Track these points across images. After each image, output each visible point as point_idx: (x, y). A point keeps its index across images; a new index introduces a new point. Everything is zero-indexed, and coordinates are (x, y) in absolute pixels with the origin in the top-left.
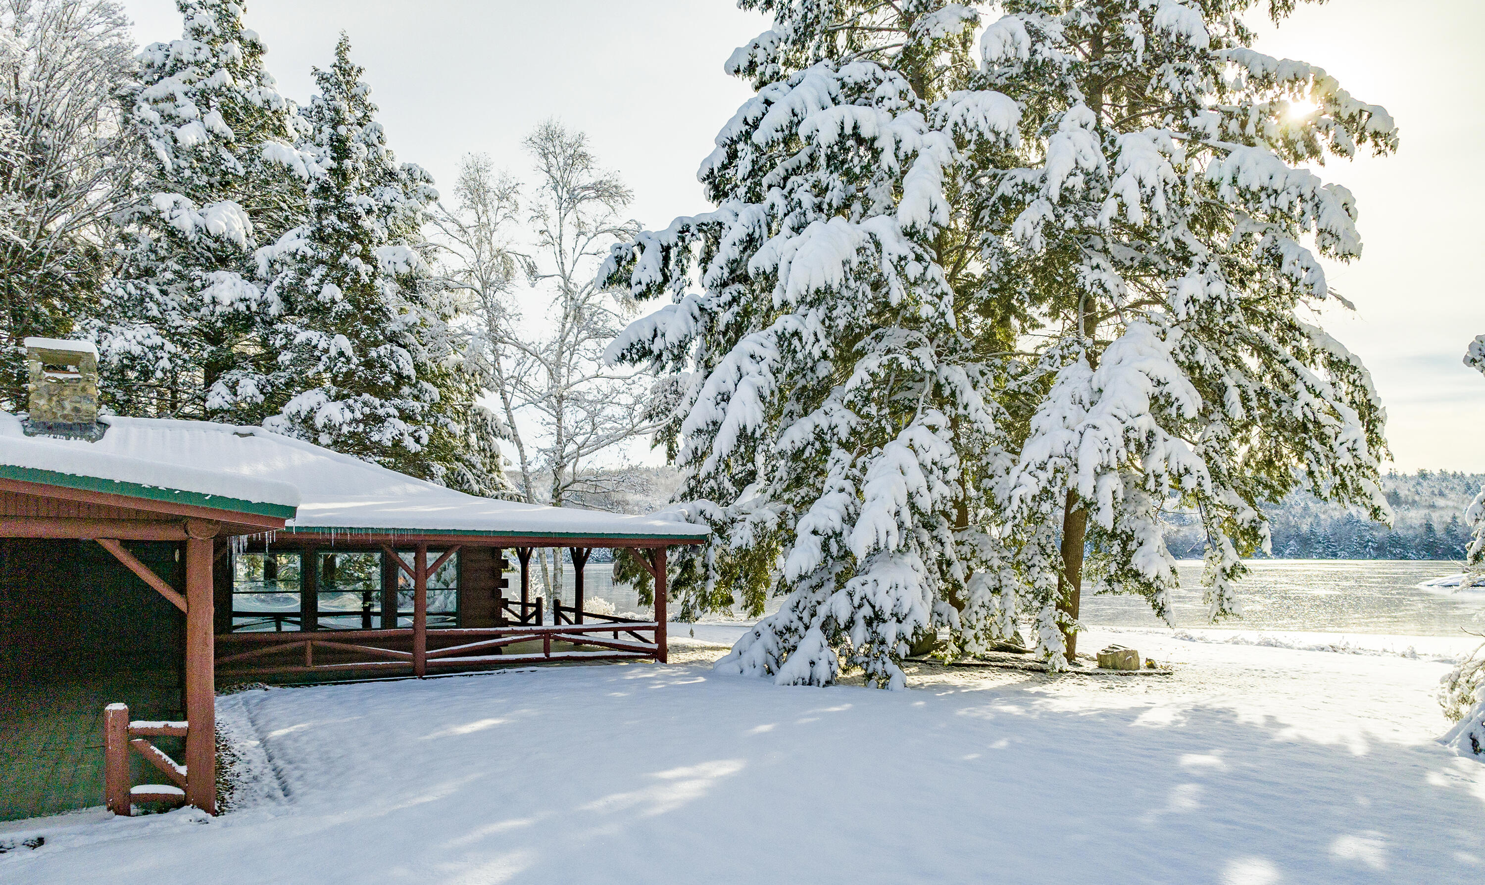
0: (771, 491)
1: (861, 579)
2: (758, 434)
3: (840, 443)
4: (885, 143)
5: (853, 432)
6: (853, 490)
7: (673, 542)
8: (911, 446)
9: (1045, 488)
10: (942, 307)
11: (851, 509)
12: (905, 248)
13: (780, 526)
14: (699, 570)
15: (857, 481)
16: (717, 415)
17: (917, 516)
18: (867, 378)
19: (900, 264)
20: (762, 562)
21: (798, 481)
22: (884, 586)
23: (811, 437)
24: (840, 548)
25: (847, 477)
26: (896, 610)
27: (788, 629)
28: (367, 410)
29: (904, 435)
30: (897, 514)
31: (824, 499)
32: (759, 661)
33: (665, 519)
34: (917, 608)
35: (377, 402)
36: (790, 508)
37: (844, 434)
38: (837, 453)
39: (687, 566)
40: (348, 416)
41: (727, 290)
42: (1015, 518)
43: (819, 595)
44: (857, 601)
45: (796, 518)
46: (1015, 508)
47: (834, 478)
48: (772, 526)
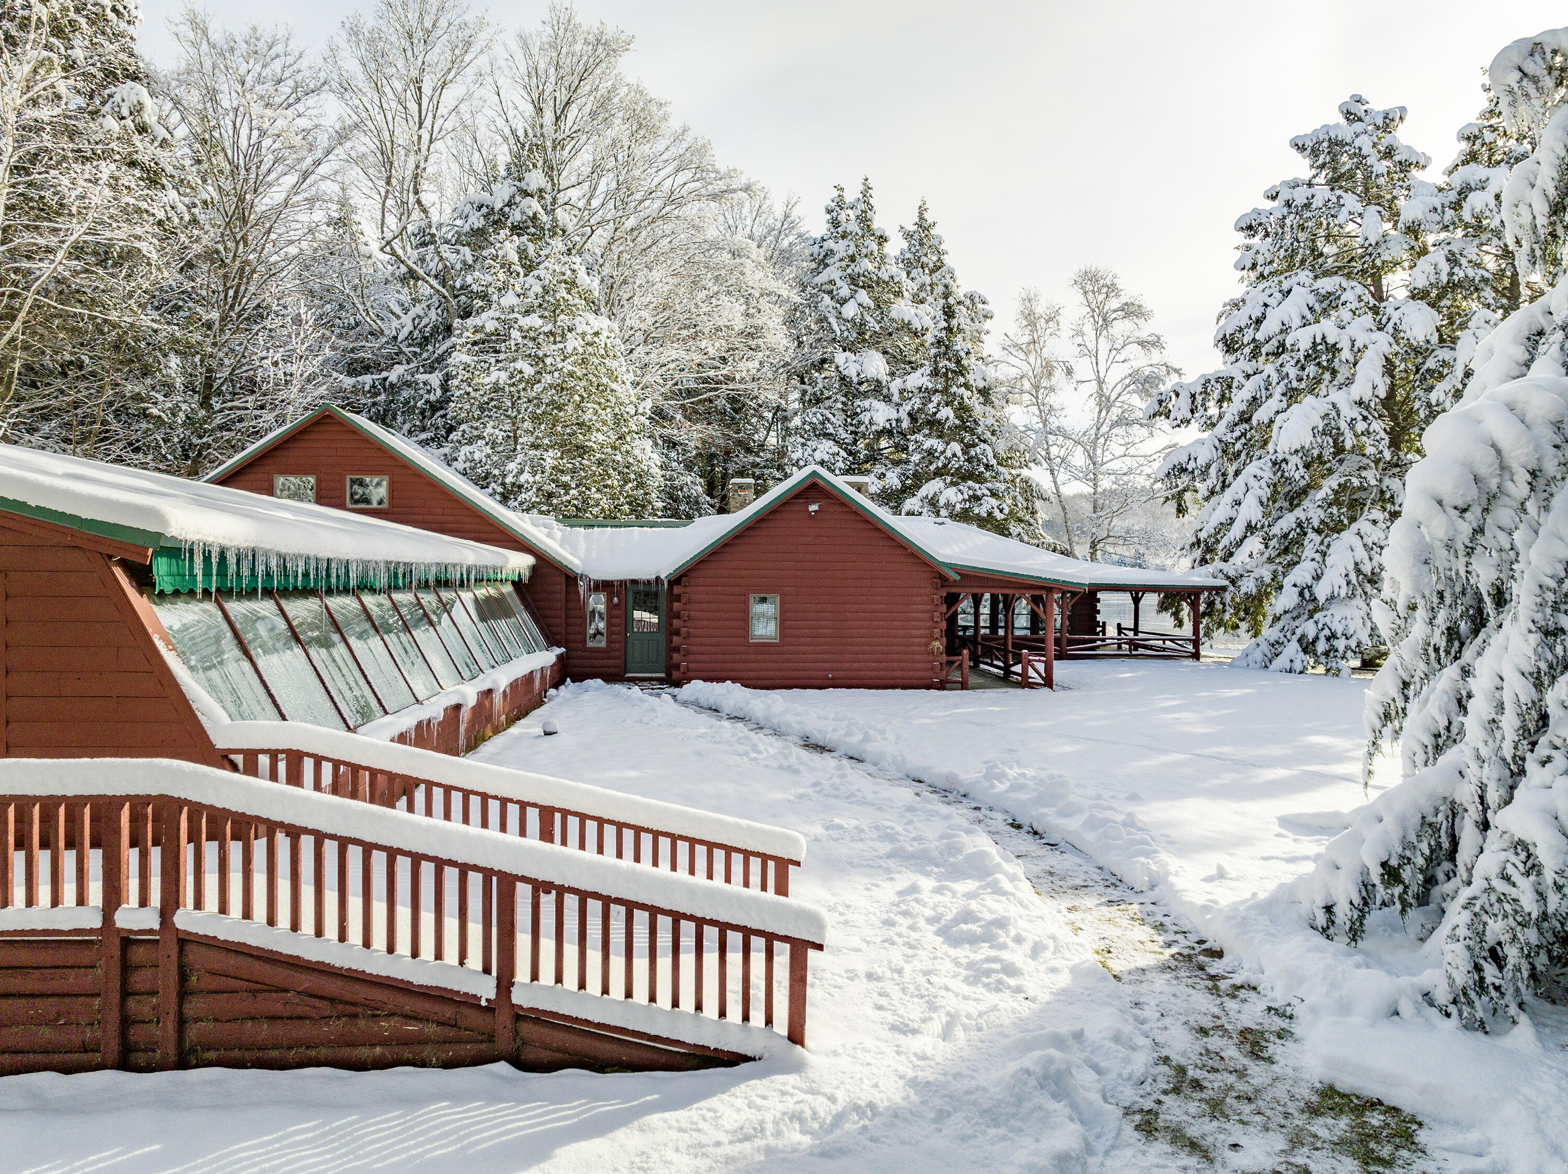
0: (1266, 555)
1: (1323, 613)
2: (1259, 526)
3: (1313, 528)
4: (1345, 344)
5: (1322, 522)
6: (1320, 560)
7: (1203, 589)
8: (1358, 534)
10: (1381, 448)
11: (1319, 571)
12: (1355, 412)
13: (1273, 580)
14: (1219, 606)
15: (1324, 554)
16: (1234, 515)
18: (1330, 492)
19: (1352, 423)
20: (1261, 601)
21: (1286, 551)
22: (1338, 617)
23: (1294, 526)
24: (1311, 595)
25: (1317, 551)
27: (1278, 642)
28: (971, 493)
29: (1355, 527)
30: (1347, 575)
31: (1302, 565)
32: (1259, 660)
33: (1199, 576)
34: (1359, 632)
35: (977, 486)
36: (1280, 569)
37: (1316, 524)
38: (1311, 535)
39: (1211, 604)
40: (960, 497)
41: (1237, 428)
43: (1297, 623)
44: (1320, 626)
45: (1284, 575)
47: (1309, 551)
48: (1267, 580)
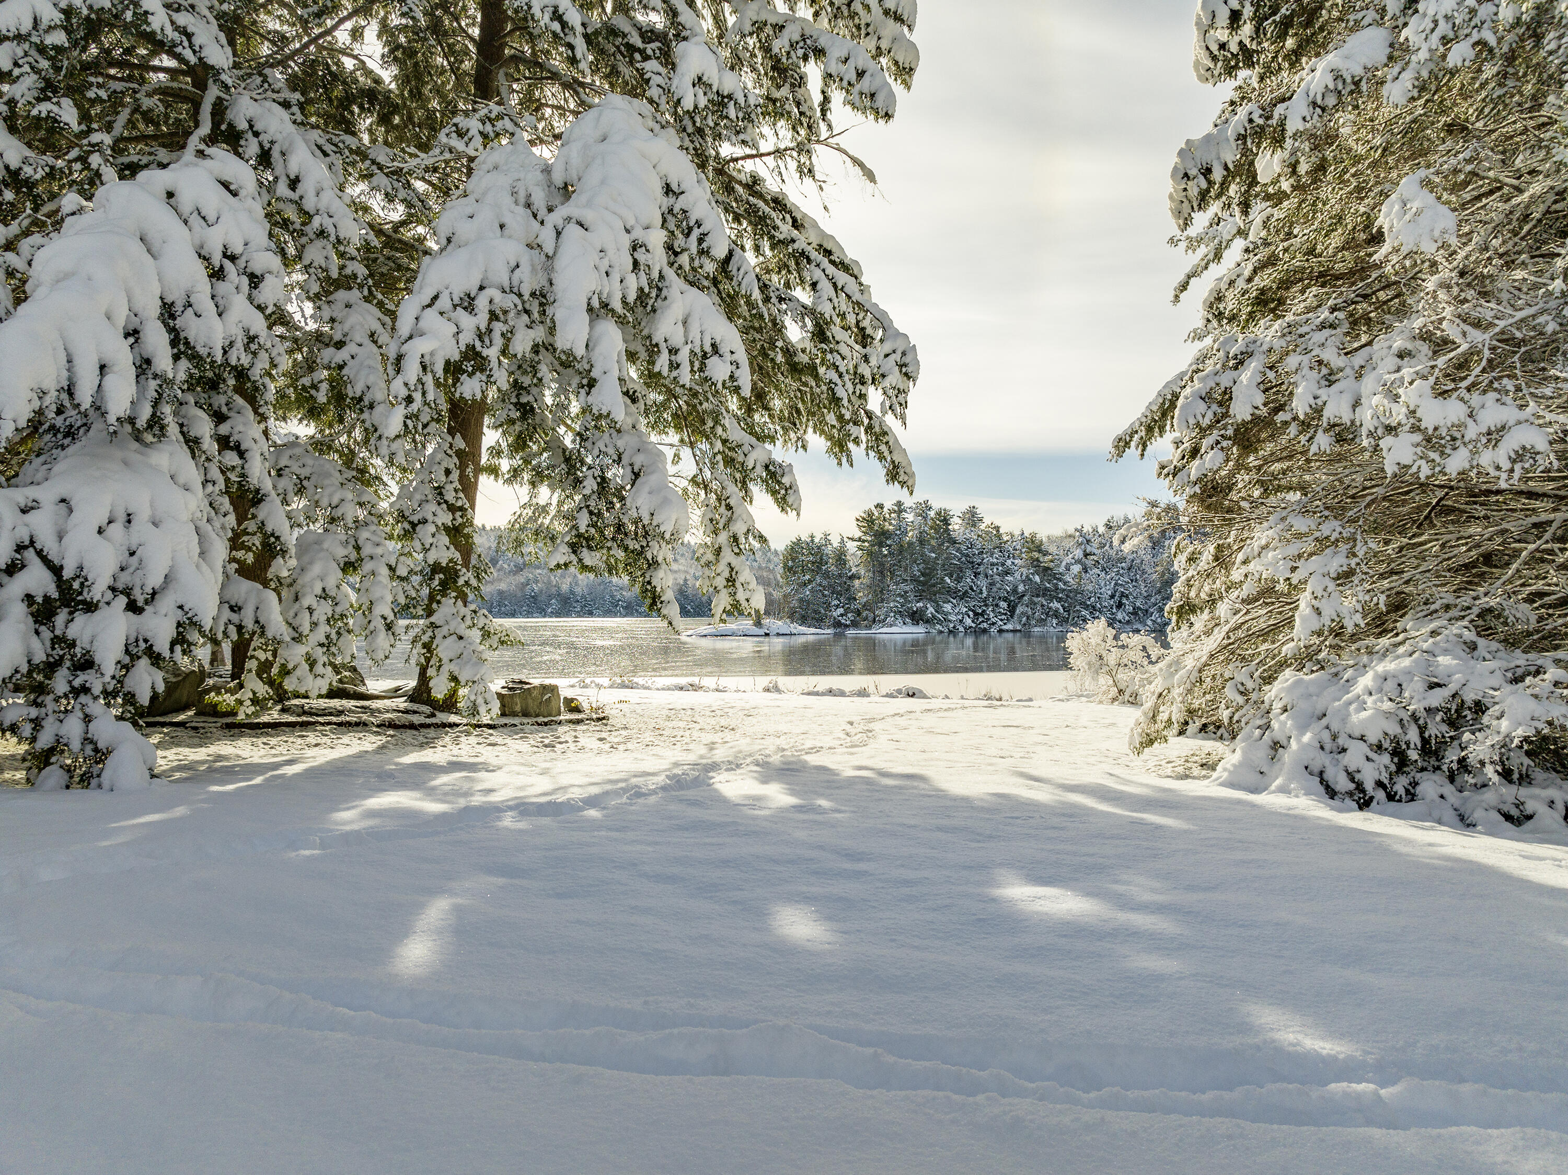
9: (471, 348)
17: (184, 364)
26: (124, 580)
42: (409, 400)
46: (413, 380)
